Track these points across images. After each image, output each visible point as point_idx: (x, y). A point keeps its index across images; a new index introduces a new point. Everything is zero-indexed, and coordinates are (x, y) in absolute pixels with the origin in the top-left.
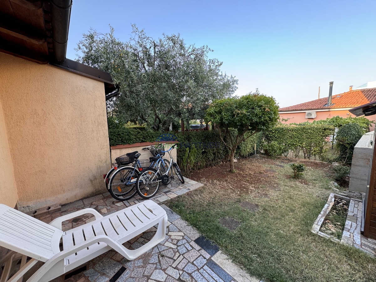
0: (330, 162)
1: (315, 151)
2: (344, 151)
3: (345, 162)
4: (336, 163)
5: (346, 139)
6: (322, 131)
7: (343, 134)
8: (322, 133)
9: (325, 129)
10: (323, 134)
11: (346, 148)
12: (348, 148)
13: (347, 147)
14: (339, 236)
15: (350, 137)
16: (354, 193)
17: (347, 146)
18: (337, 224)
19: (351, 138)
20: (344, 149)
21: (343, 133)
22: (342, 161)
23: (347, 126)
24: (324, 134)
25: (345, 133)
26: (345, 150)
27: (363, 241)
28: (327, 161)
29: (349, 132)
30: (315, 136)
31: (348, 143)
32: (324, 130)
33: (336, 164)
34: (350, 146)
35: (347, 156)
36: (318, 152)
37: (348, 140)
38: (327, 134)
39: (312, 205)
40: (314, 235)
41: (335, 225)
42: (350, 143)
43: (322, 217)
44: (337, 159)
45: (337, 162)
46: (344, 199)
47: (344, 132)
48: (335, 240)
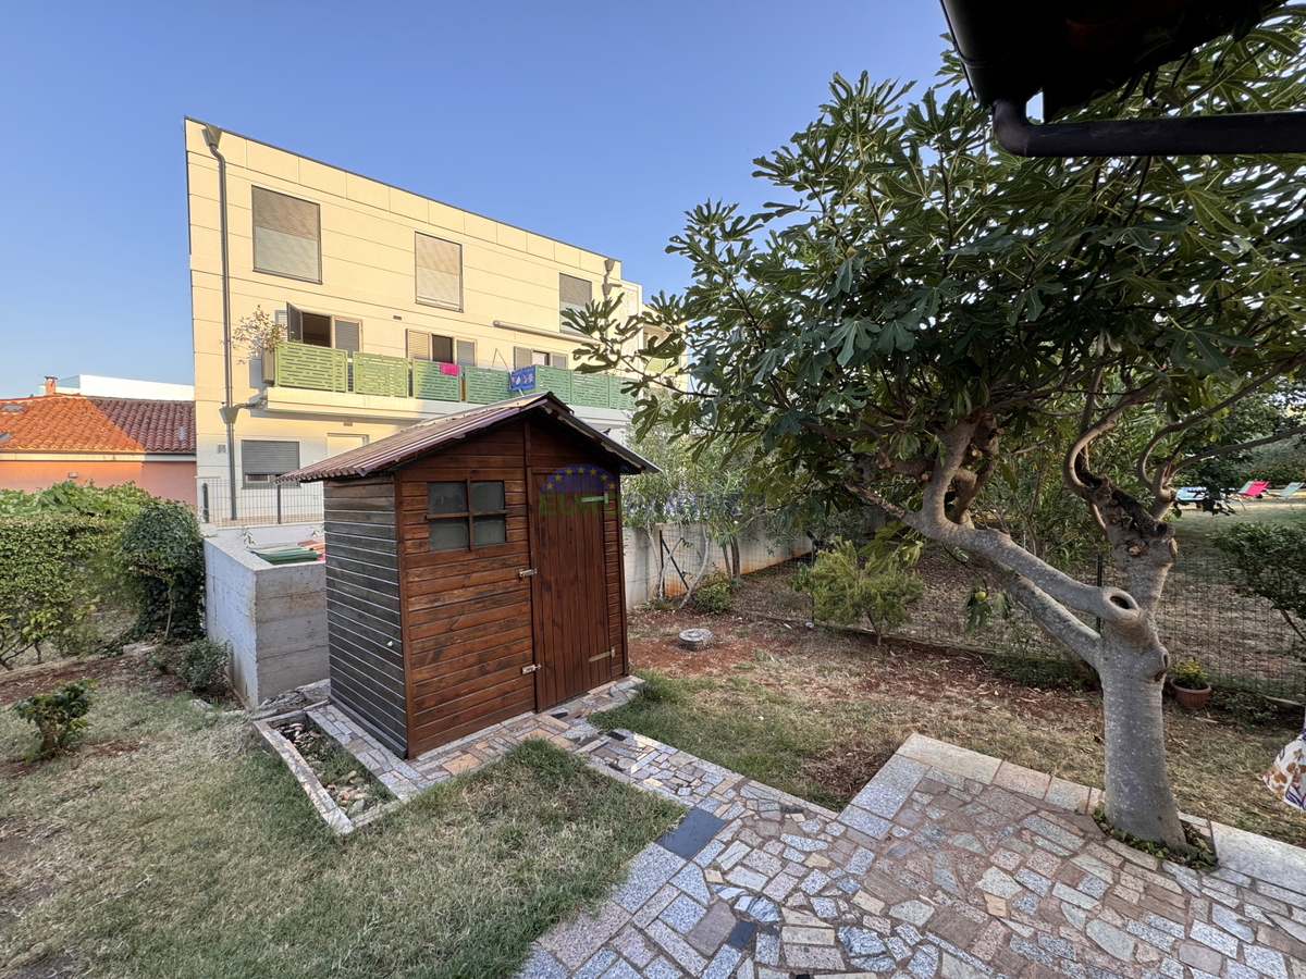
0: (114, 649)
1: (38, 625)
2: (156, 597)
3: (166, 633)
4: (137, 645)
5: (162, 556)
6: (61, 539)
7: (146, 541)
8: (60, 547)
9: (72, 532)
10: (66, 548)
11: (162, 588)
12: (171, 585)
13: (166, 584)
14: (386, 796)
15: (172, 548)
16: (284, 697)
17: (167, 578)
18: (352, 778)
19: (175, 550)
20: (155, 593)
21: (144, 537)
22: (154, 632)
23: (153, 514)
24: (74, 548)
25: (154, 538)
26: (160, 594)
27: (419, 769)
28: (97, 651)
29: (165, 533)
30: (30, 564)
31: (168, 570)
32: (67, 534)
33: (141, 649)
34: (175, 578)
35: (169, 612)
36: (52, 627)
37: (167, 559)
38: (82, 548)
39: (246, 784)
40: (354, 836)
41: (348, 784)
42: (176, 568)
43: (313, 786)
44: (133, 631)
45: (136, 640)
46: (292, 720)
47: (148, 536)
48: (391, 807)
